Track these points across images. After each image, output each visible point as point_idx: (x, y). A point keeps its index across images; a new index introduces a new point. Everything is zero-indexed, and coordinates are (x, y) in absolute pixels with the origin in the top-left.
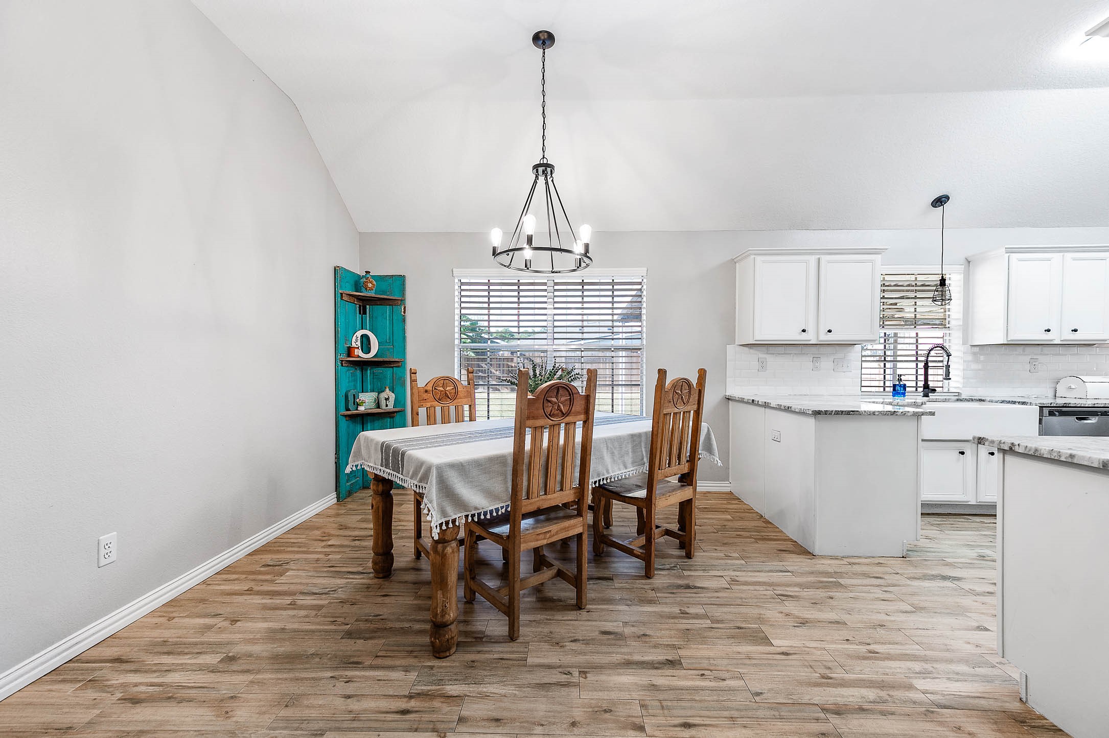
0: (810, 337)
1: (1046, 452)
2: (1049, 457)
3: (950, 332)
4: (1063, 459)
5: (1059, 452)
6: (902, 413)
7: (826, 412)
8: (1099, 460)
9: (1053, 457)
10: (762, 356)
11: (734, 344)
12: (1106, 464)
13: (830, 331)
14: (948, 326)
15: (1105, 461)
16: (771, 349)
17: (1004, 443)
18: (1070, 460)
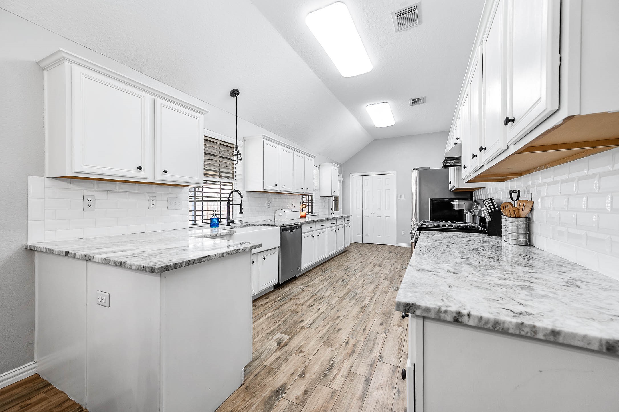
0: (147, 175)
1: (512, 327)
2: (518, 333)
3: (236, 182)
4: (540, 336)
5: (534, 327)
6: (243, 249)
7: (176, 266)
8: (601, 340)
9: (523, 333)
10: (87, 193)
11: (43, 176)
12: (613, 347)
13: (166, 172)
14: (235, 178)
15: (611, 342)
16: (102, 186)
17: (446, 312)
18: (552, 338)
